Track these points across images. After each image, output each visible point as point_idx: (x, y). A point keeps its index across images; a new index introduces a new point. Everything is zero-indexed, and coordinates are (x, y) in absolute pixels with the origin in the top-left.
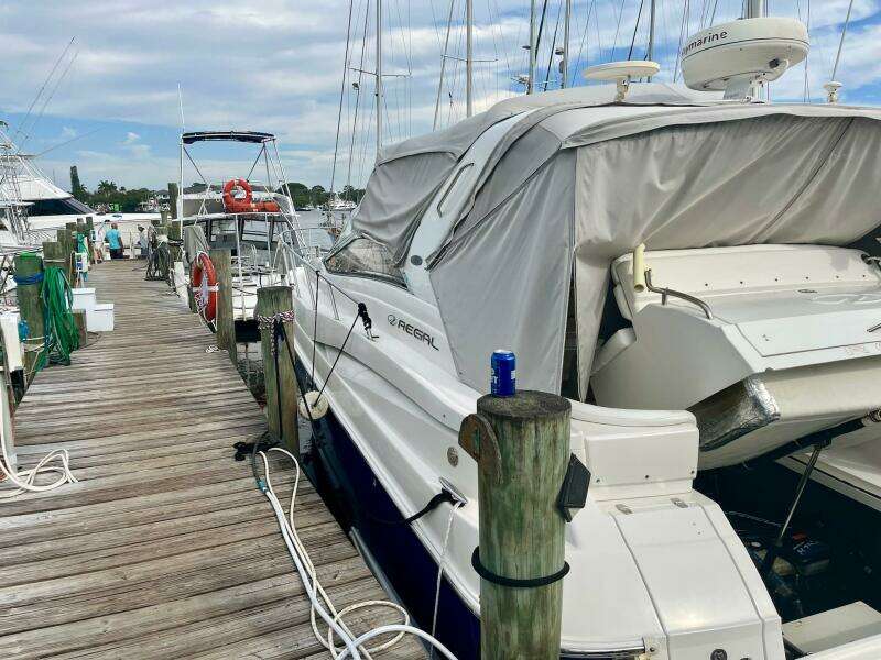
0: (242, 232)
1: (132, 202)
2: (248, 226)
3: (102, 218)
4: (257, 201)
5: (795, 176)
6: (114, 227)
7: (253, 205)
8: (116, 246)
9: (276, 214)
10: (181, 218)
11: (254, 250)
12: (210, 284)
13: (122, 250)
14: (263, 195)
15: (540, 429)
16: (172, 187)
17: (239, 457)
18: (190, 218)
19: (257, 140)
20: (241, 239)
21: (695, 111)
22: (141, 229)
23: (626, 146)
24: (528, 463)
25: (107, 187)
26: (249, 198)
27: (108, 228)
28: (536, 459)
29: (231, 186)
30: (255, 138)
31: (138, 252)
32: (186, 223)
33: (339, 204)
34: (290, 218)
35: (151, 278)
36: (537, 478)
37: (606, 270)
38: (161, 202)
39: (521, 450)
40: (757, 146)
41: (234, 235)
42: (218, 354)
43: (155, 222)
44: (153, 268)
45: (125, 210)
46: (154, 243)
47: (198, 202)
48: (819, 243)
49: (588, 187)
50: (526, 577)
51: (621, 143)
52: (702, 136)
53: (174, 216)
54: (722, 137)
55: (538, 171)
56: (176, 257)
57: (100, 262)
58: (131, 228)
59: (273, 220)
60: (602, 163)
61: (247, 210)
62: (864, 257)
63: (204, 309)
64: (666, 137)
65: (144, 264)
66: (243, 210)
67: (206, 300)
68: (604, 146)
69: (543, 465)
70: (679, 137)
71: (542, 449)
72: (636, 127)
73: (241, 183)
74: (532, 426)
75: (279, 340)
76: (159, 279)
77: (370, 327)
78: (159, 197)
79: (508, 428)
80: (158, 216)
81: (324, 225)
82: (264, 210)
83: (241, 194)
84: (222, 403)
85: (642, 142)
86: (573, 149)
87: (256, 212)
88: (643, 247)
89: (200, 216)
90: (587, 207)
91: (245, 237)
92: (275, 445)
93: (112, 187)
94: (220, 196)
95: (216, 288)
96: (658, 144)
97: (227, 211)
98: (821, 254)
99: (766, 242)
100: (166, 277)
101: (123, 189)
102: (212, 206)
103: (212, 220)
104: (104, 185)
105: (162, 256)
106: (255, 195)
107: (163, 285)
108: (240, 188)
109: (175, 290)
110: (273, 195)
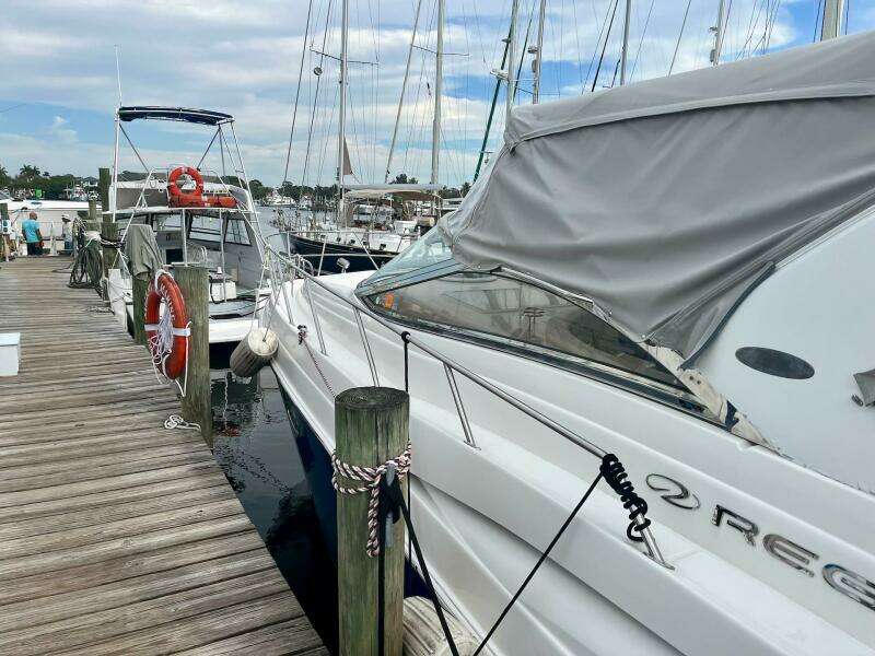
0: (189, 229)
1: (56, 188)
2: (197, 222)
3: (19, 205)
4: (209, 194)
6: (33, 216)
7: (205, 198)
8: (33, 239)
9: (232, 211)
10: (113, 210)
11: (205, 252)
12: (177, 324)
13: (41, 244)
14: (217, 187)
16: (104, 173)
18: (126, 211)
19: (212, 122)
20: (188, 238)
22: (66, 221)
25: (29, 172)
26: (200, 190)
27: (26, 217)
29: (177, 175)
30: (210, 119)
31: (61, 246)
32: (120, 217)
33: (277, 199)
34: (248, 215)
35: (75, 285)
38: (88, 190)
41: (179, 233)
42: (184, 432)
43: (82, 214)
44: (79, 270)
45: (48, 197)
46: (81, 239)
47: (137, 192)
53: (106, 208)
56: (111, 262)
57: (12, 258)
58: (53, 218)
59: (227, 217)
61: (197, 204)
63: (163, 361)
65: (68, 263)
66: (192, 204)
67: (169, 347)
73: (190, 171)
75: (389, 521)
76: (87, 286)
78: (85, 185)
80: (85, 206)
81: (275, 222)
82: (218, 204)
83: (190, 185)
84: (213, 571)
87: (208, 207)
89: (138, 209)
91: (193, 235)
93: (35, 172)
94: (164, 186)
95: (186, 332)
97: (171, 204)
100: (97, 286)
101: (47, 174)
102: (154, 197)
103: (153, 214)
104: (27, 169)
105: (91, 258)
106: (207, 186)
107: (91, 295)
108: (189, 177)
109: (109, 305)
110: (228, 187)
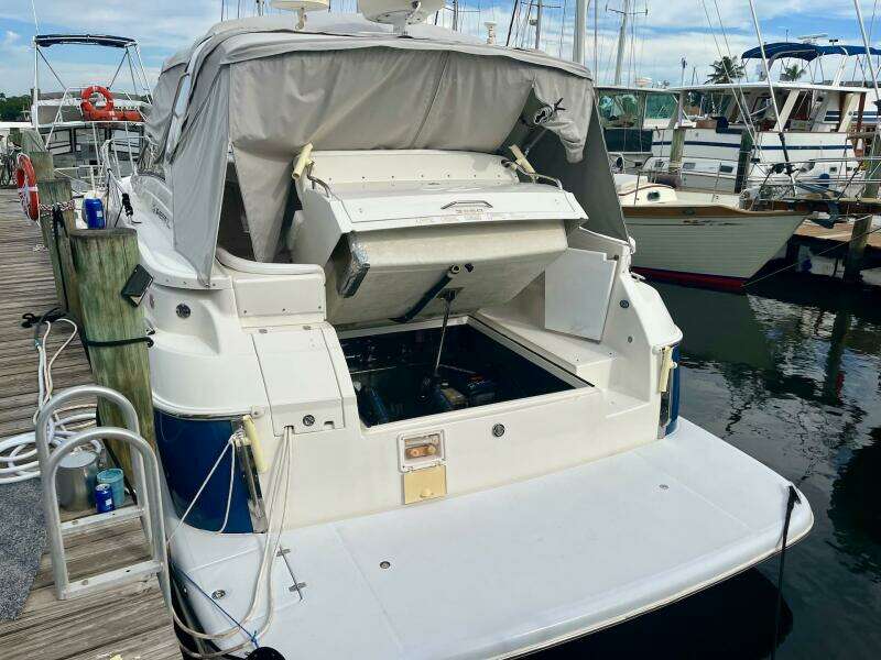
4: (118, 109)
5: (419, 96)
7: (112, 113)
9: (138, 124)
10: (36, 125)
12: (31, 185)
14: (129, 104)
15: (101, 244)
17: (26, 325)
18: (46, 126)
19: (120, 45)
21: (336, 40)
23: (265, 64)
24: (95, 267)
26: (111, 106)
28: (101, 264)
29: (88, 93)
30: (116, 43)
32: (43, 131)
36: (103, 276)
37: (287, 164)
39: (89, 257)
40: (377, 72)
42: (44, 252)
47: (55, 109)
48: (470, 150)
49: (239, 95)
50: (106, 340)
51: (262, 62)
52: (325, 60)
54: (344, 62)
55: (215, 82)
60: (249, 79)
61: (106, 118)
62: (503, 162)
63: (28, 209)
64: (296, 60)
66: (101, 118)
67: (29, 199)
68: (248, 64)
69: (106, 267)
70: (307, 60)
71: (104, 257)
72: (270, 50)
73: (100, 90)
74: (94, 241)
75: (58, 226)
77: (132, 213)
79: (79, 244)
82: (124, 118)
83: (102, 103)
85: (278, 62)
86: (228, 65)
87: (115, 120)
88: (310, 146)
89: (57, 124)
90: (238, 110)
92: (64, 316)
94: (77, 103)
95: (35, 189)
96: (291, 64)
97: (84, 118)
98: (468, 158)
99: (426, 148)
102: (69, 113)
103: (76, 128)
106: (117, 103)
108: (101, 96)
110: (139, 103)
